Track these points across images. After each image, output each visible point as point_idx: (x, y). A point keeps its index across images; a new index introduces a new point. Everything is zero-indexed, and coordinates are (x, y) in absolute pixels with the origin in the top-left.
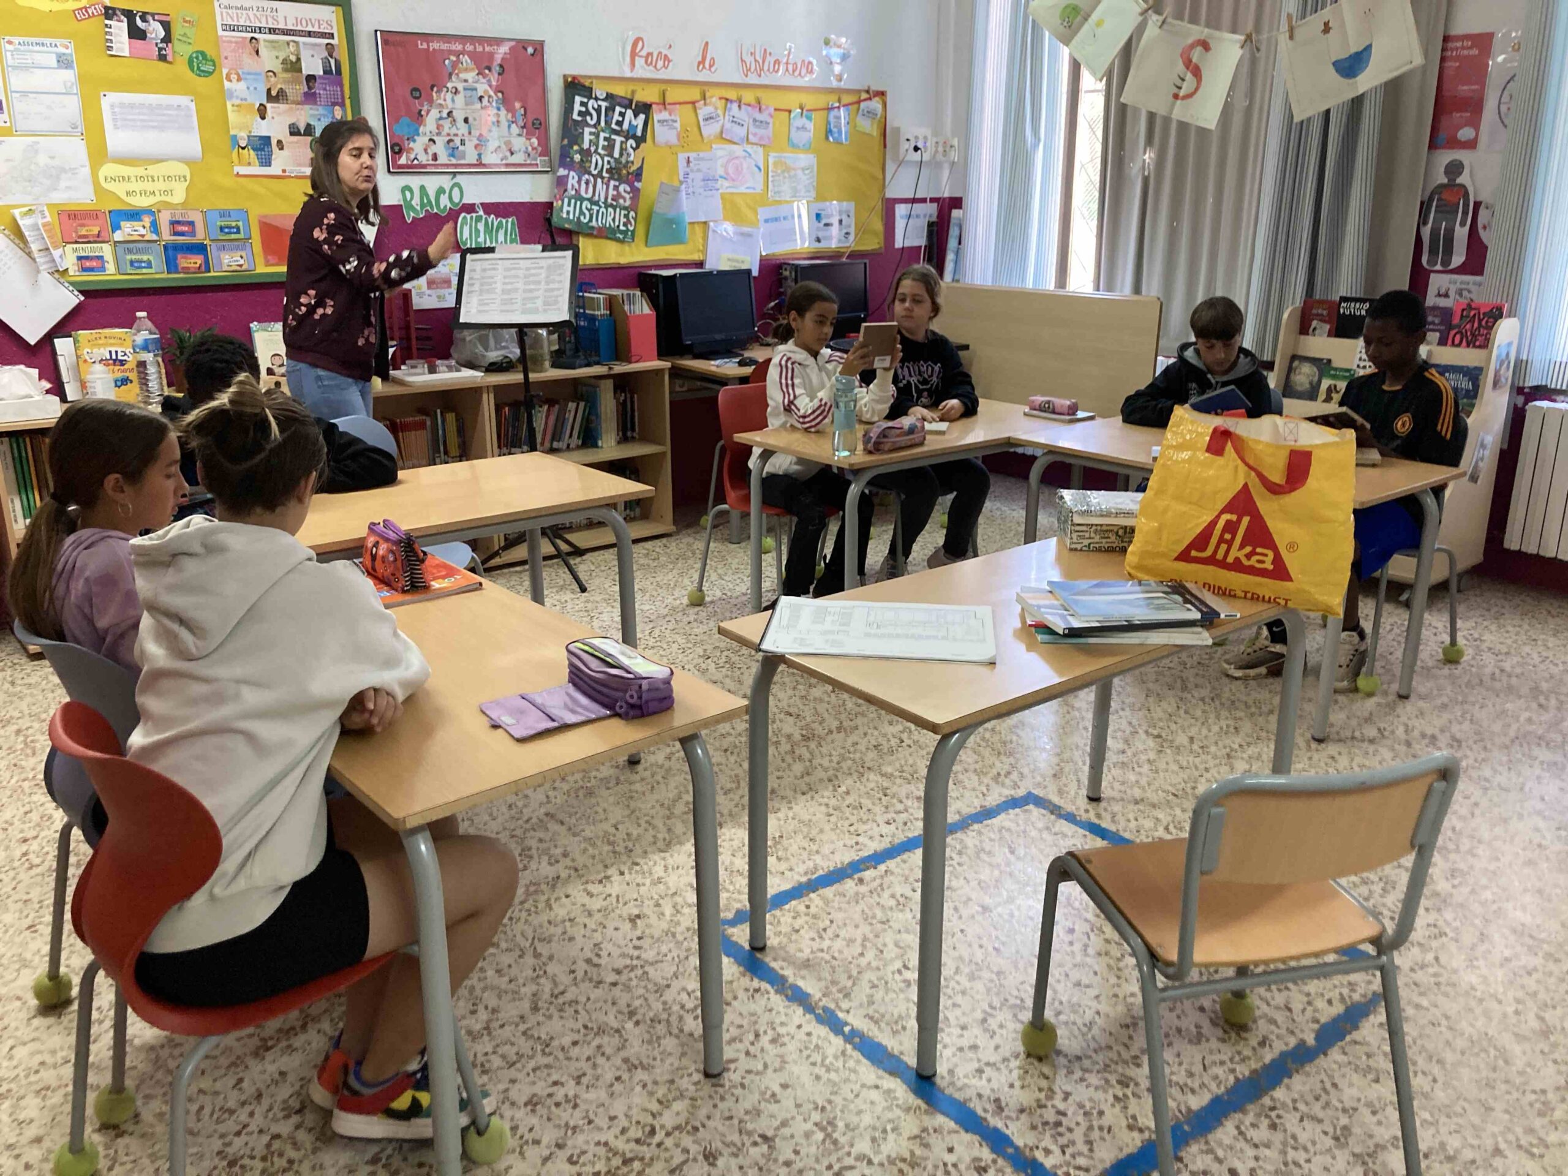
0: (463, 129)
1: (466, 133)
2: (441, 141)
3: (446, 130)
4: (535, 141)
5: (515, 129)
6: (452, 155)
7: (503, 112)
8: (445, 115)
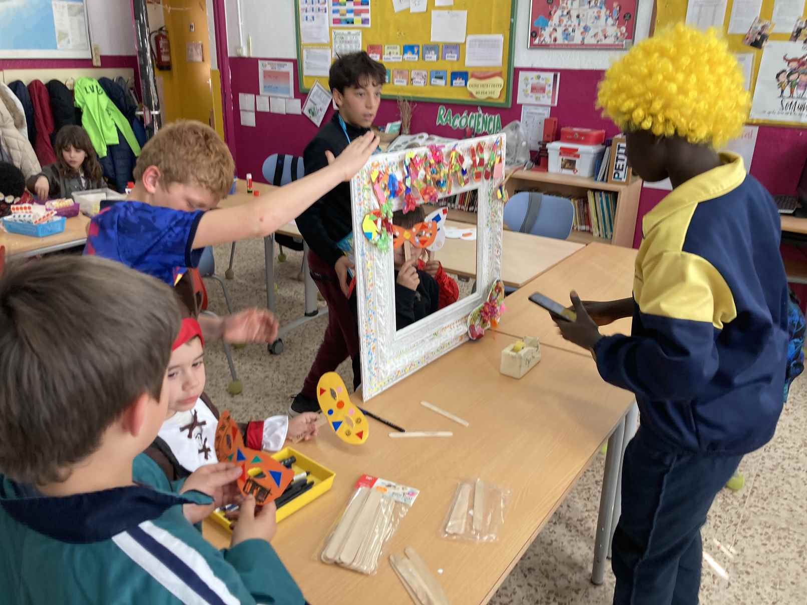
0: (575, 21)
1: (577, 24)
2: (560, 30)
3: (565, 22)
4: (624, 29)
5: (610, 21)
6: (566, 39)
7: (604, 10)
8: (565, 13)
